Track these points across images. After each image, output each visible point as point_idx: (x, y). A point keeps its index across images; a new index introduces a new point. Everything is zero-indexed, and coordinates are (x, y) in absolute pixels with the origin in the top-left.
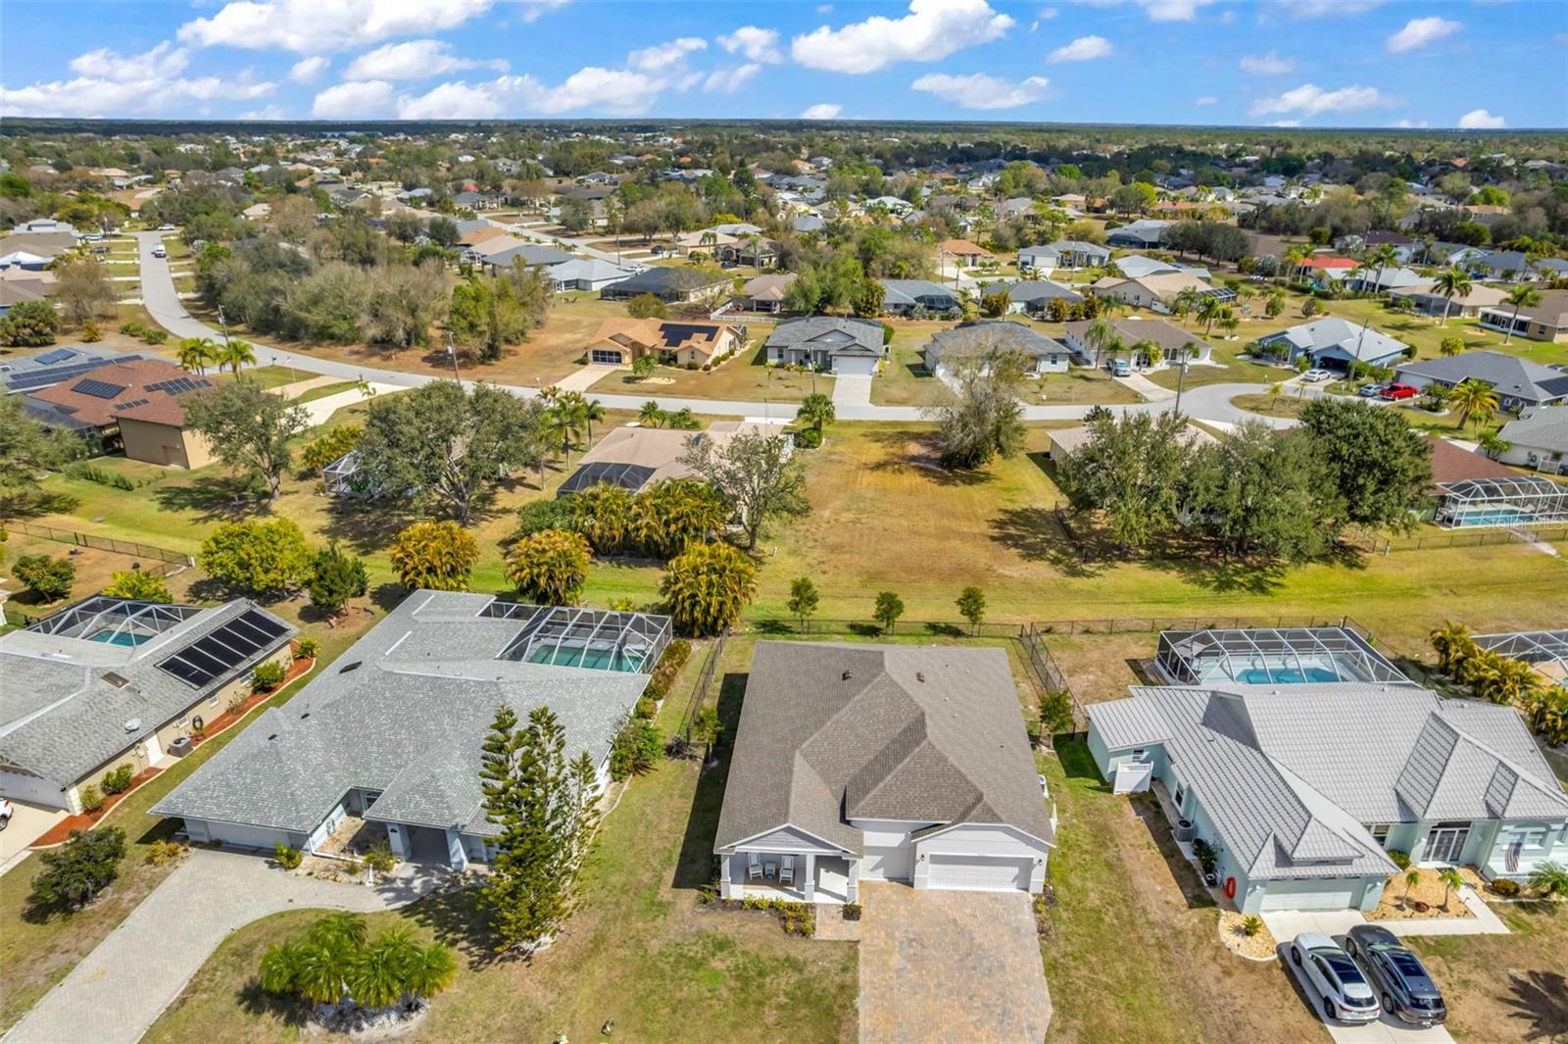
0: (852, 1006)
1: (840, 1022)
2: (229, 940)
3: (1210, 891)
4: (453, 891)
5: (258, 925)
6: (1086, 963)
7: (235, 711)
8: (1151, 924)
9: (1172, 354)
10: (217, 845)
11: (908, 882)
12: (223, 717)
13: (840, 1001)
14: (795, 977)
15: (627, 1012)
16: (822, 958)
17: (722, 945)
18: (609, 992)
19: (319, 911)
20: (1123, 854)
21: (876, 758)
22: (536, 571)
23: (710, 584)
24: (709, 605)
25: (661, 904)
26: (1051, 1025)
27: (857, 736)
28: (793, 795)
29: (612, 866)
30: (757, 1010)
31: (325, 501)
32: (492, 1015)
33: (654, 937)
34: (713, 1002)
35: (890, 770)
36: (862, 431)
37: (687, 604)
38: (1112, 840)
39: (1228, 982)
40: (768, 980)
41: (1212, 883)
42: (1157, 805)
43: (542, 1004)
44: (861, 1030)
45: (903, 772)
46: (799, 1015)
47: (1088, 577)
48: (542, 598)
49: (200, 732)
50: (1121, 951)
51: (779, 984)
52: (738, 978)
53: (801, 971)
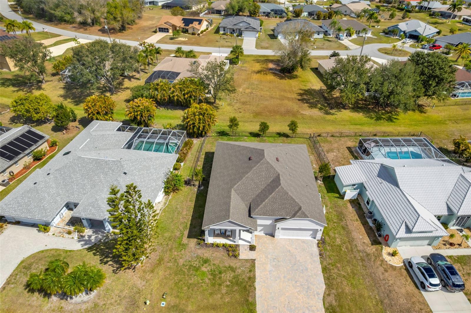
0: (253, 286)
1: (249, 292)
2: (22, 262)
3: (379, 238)
4: (106, 241)
5: (33, 256)
6: (337, 267)
7: (26, 168)
8: (359, 251)
9: (358, 33)
10: (18, 223)
11: (273, 236)
12: (22, 170)
13: (249, 284)
14: (232, 274)
15: (172, 289)
16: (242, 267)
17: (206, 261)
18: (165, 281)
19: (57, 250)
20: (348, 223)
21: (261, 191)
22: (136, 114)
23: (200, 119)
24: (199, 127)
25: (183, 245)
26: (325, 293)
27: (254, 183)
28: (231, 207)
29: (165, 229)
30: (219, 288)
31: (62, 84)
32: (121, 291)
33: (181, 258)
34: (203, 284)
35: (267, 197)
36: (253, 58)
37: (191, 126)
38: (344, 218)
39: (386, 274)
40: (223, 275)
41: (380, 236)
42: (360, 204)
43: (140, 286)
44: (257, 296)
45: (272, 198)
46: (234, 290)
47: (332, 115)
48: (139, 124)
49: (13, 177)
50: (348, 262)
51: (227, 277)
52: (212, 274)
53: (234, 272)
